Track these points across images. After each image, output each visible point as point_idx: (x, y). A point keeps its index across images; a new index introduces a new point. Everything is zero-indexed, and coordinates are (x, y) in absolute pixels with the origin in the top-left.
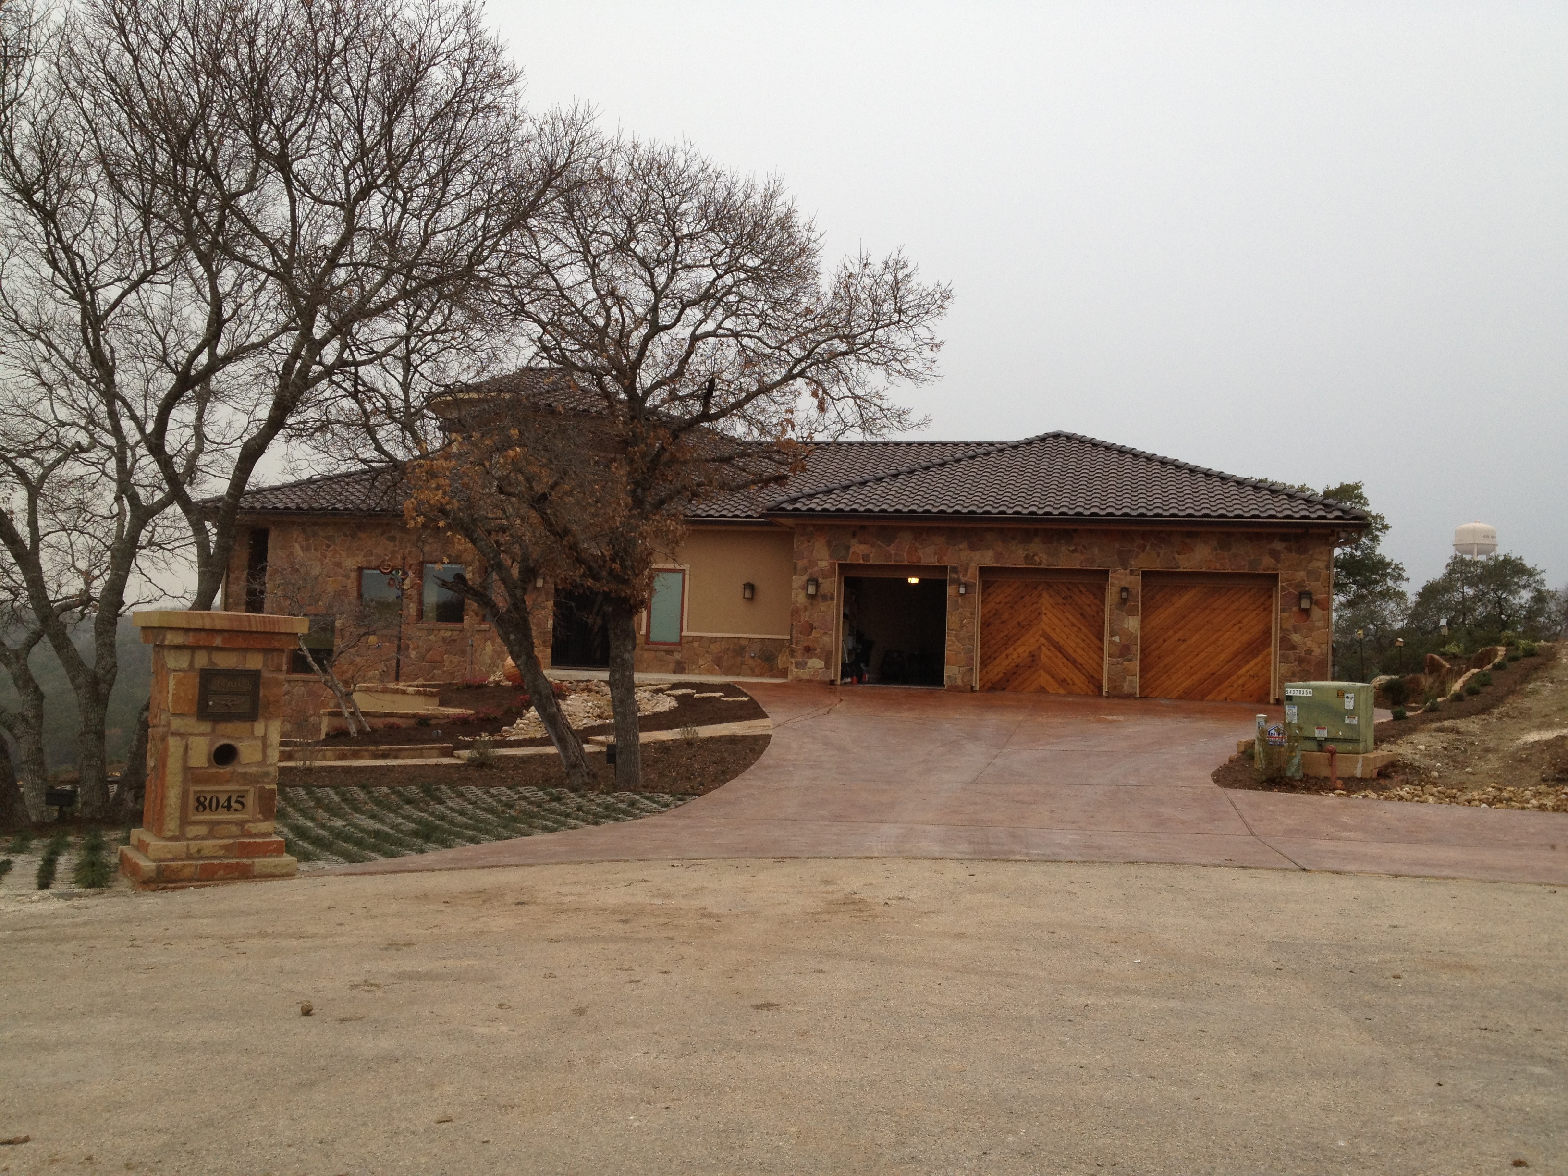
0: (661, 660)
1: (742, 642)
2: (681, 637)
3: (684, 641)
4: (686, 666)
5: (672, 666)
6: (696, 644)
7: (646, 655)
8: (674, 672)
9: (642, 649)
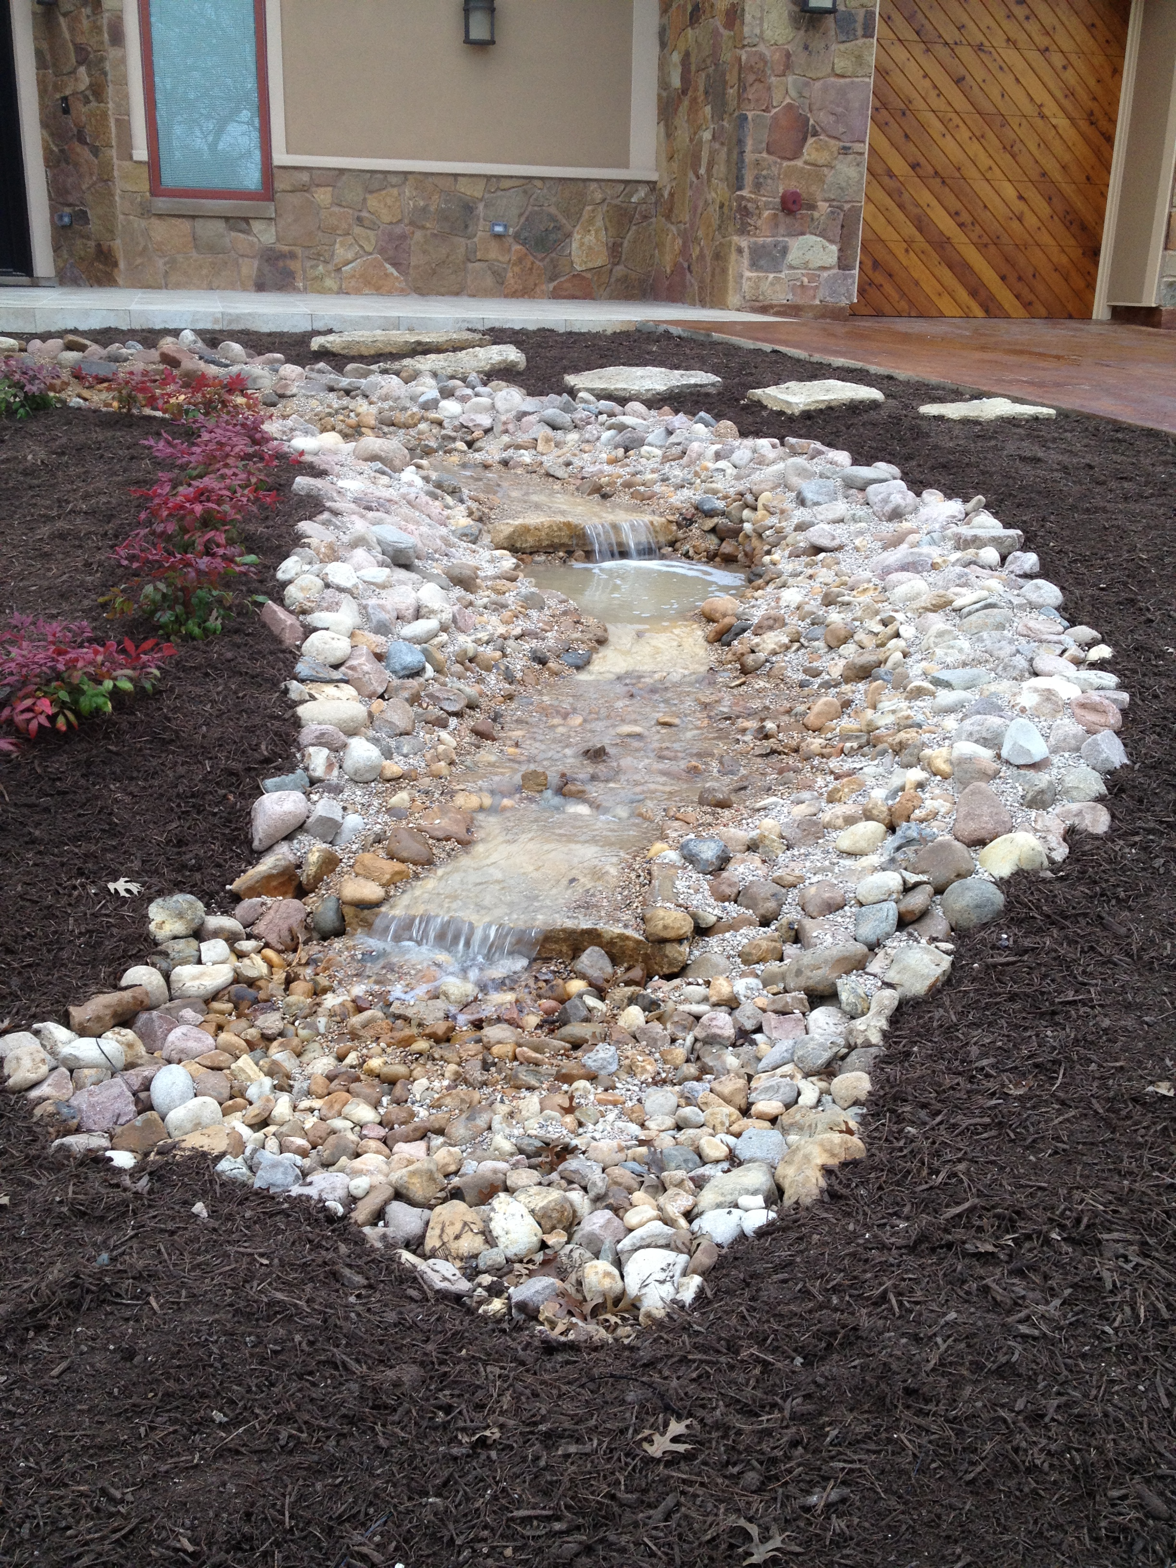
0: (212, 249)
1: (465, 189)
2: (268, 168)
3: (279, 185)
4: (294, 265)
5: (250, 268)
6: (323, 196)
7: (160, 230)
8: (260, 287)
9: (146, 212)
